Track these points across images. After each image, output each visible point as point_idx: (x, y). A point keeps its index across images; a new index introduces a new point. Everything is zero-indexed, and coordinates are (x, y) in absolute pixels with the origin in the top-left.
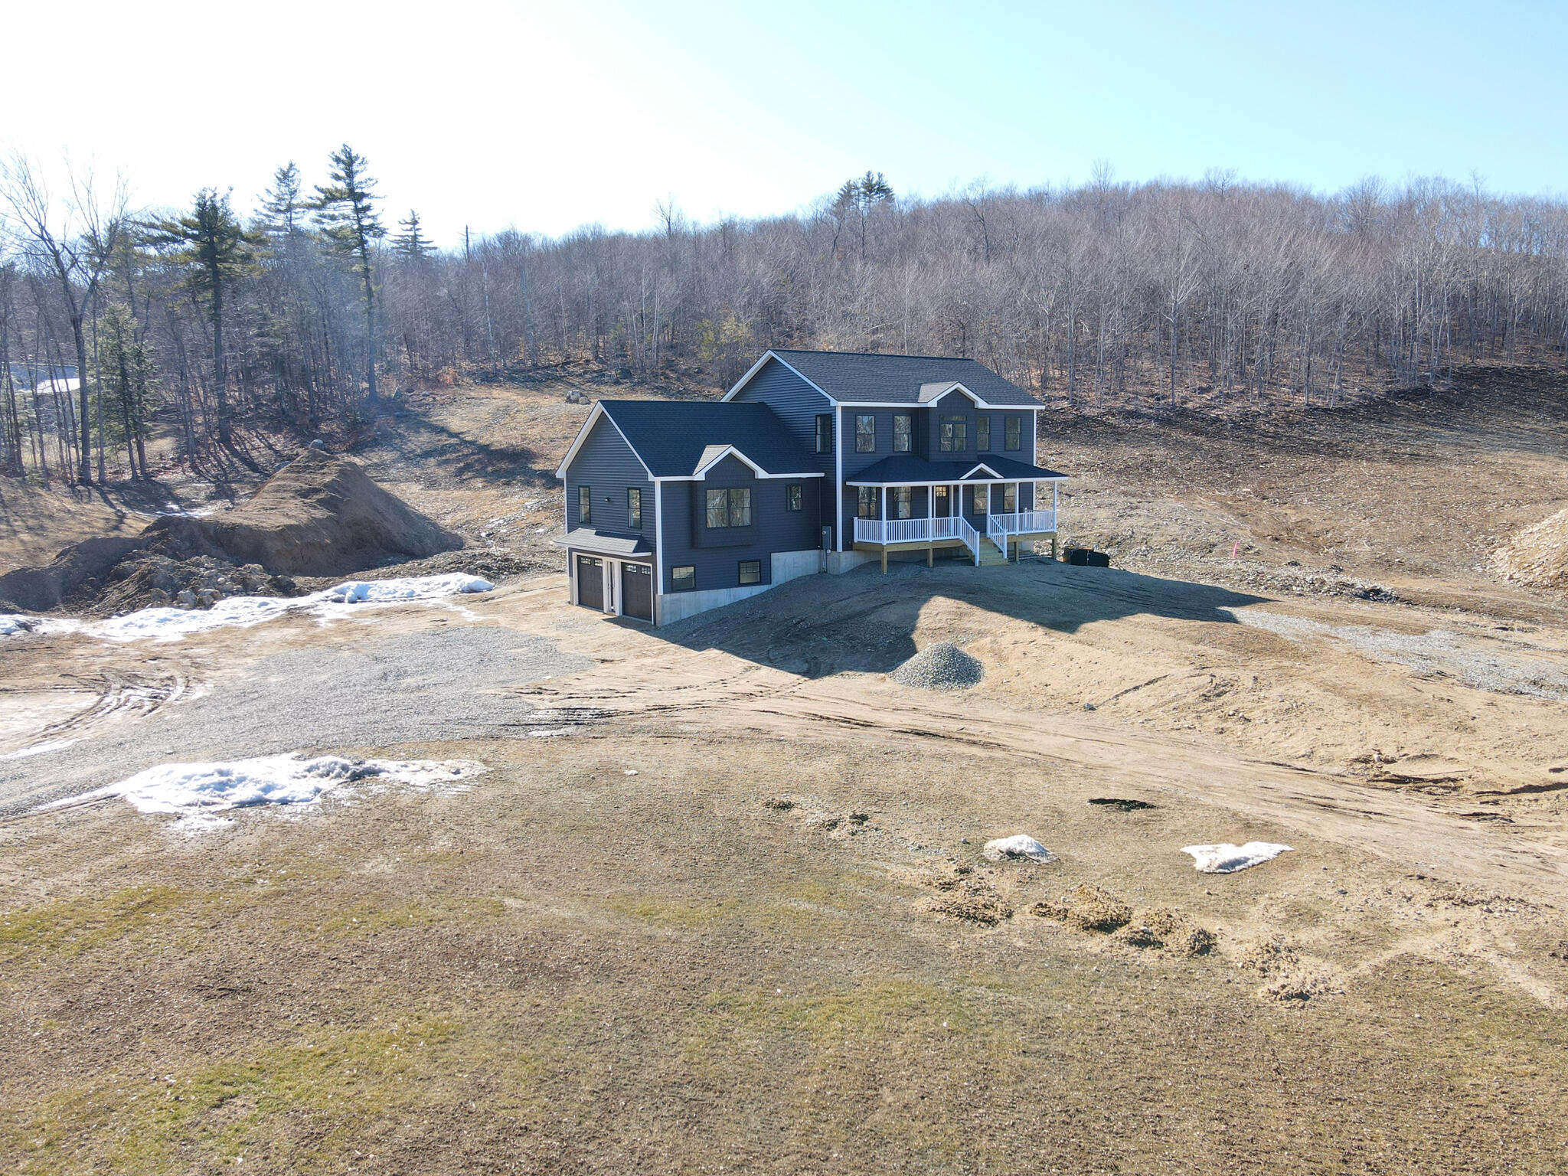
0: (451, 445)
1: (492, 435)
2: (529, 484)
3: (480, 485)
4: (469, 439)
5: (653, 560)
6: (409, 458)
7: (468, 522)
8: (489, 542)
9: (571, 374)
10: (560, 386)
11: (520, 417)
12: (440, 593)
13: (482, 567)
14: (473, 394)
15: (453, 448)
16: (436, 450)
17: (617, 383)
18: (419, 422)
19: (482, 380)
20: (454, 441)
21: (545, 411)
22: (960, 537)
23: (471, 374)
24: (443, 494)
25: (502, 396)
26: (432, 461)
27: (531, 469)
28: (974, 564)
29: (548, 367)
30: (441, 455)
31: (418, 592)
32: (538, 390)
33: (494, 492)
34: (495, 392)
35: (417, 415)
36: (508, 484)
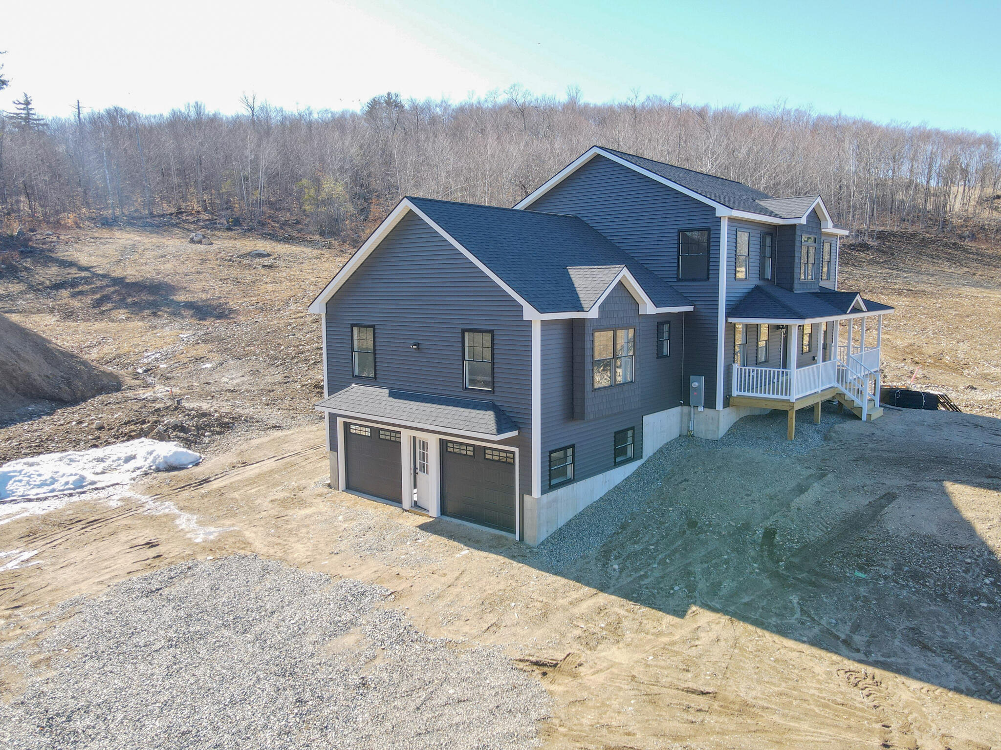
0: (82, 278)
1: (124, 269)
2: (175, 314)
3: (123, 317)
4: (101, 272)
5: (524, 444)
6: (36, 289)
7: (118, 356)
8: (150, 380)
9: (185, 221)
10: (176, 231)
11: (149, 254)
12: (123, 476)
13: (175, 427)
14: (96, 235)
15: (86, 281)
16: (66, 282)
17: (229, 229)
18: (46, 258)
19: (103, 224)
20: (84, 274)
21: (172, 250)
22: (835, 384)
23: (91, 219)
24: (83, 326)
25: (125, 237)
26: (65, 293)
27: (172, 301)
28: (859, 418)
29: (163, 215)
30: (73, 286)
31: (90, 477)
32: (157, 233)
33: (140, 324)
34: (118, 234)
35: (43, 251)
36: (154, 314)
